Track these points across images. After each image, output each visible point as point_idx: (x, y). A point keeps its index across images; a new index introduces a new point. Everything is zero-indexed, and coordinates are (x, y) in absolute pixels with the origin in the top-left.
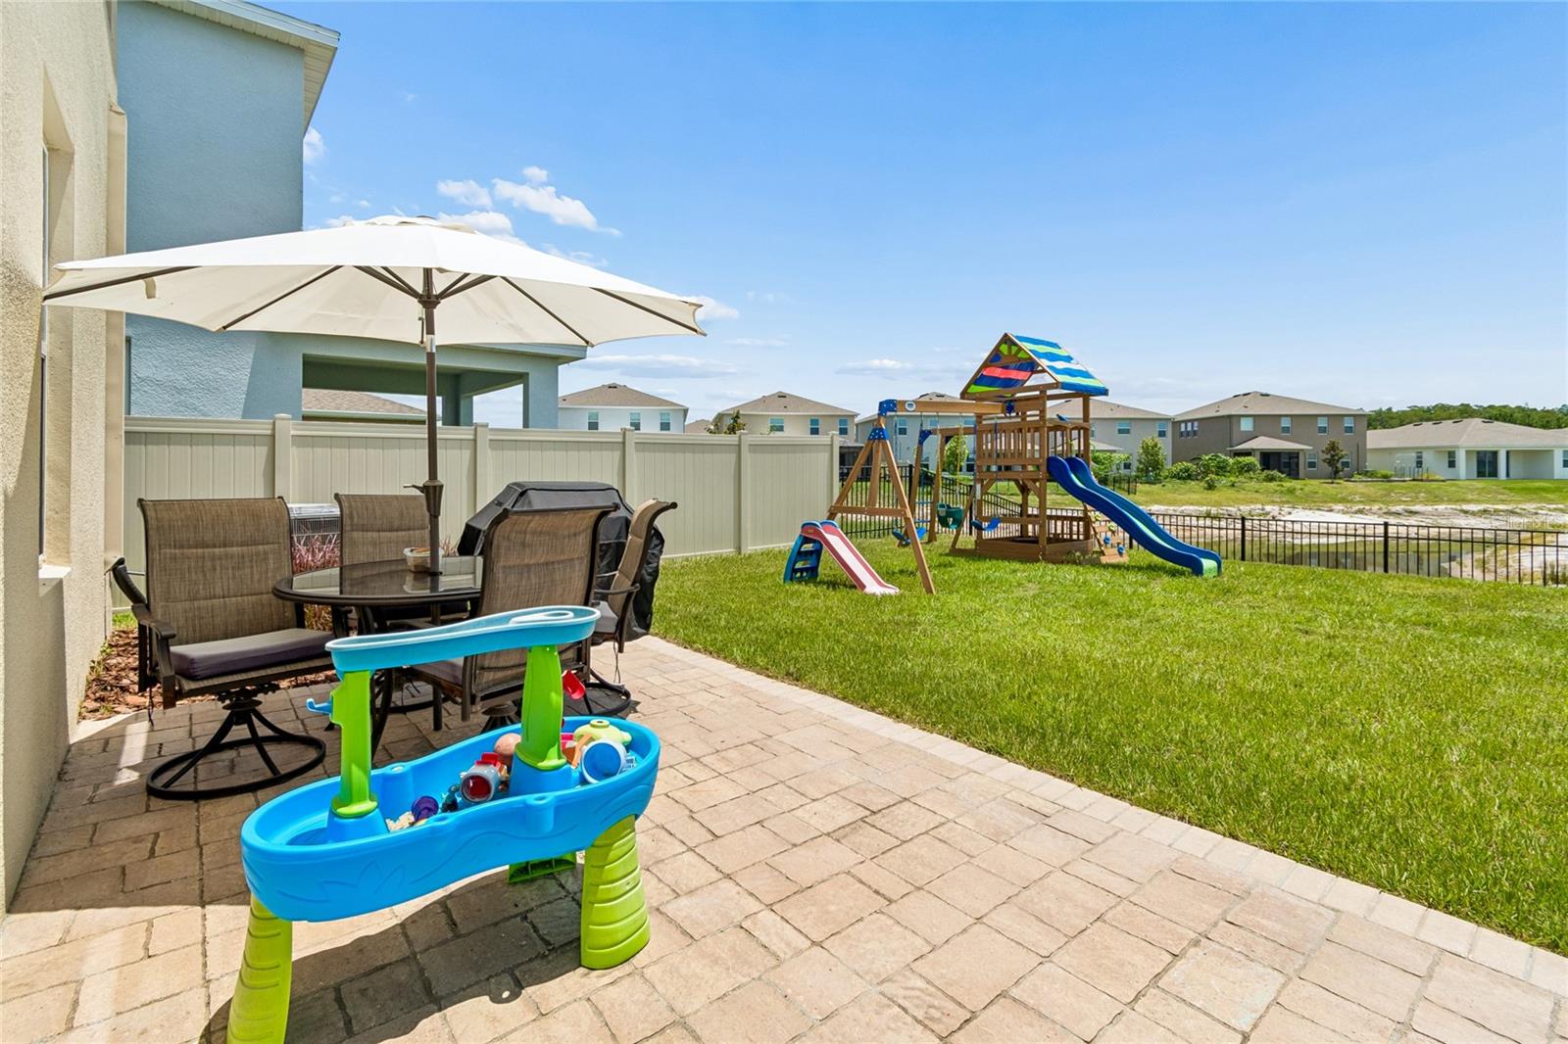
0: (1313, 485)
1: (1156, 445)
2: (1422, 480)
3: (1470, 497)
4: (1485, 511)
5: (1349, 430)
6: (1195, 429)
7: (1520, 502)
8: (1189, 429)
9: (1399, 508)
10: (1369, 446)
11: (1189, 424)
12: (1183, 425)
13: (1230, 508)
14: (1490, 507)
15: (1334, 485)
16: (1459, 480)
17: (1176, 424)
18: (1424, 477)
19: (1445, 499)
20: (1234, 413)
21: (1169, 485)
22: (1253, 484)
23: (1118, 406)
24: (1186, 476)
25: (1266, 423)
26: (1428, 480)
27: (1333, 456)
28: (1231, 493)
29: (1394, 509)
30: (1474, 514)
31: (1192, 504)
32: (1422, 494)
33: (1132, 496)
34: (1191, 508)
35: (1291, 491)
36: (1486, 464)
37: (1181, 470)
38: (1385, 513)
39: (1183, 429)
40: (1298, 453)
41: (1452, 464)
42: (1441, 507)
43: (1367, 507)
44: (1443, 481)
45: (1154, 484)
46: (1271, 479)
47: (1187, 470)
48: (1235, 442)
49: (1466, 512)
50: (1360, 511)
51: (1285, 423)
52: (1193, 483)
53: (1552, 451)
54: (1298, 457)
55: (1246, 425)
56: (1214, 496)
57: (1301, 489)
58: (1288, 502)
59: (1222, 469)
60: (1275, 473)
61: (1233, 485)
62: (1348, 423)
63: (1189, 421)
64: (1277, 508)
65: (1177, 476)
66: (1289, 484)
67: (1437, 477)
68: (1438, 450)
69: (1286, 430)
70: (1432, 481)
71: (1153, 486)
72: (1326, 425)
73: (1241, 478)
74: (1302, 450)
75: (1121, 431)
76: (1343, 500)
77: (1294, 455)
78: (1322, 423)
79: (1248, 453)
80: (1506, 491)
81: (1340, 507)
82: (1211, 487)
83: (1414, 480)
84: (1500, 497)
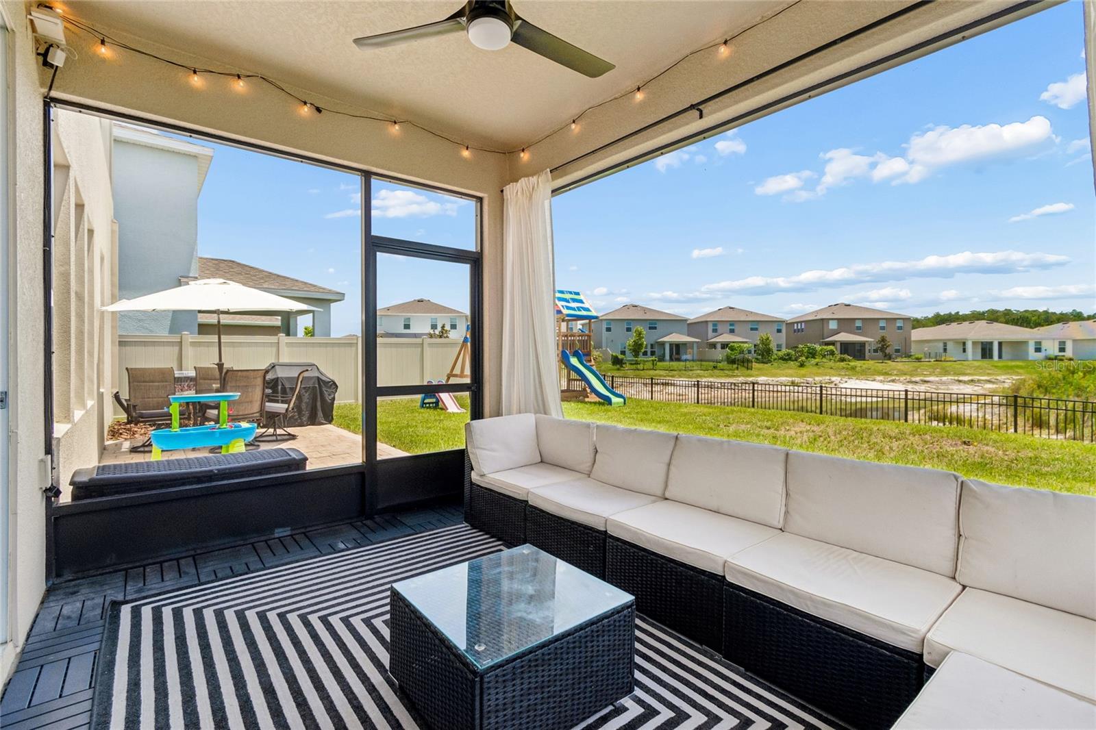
0: (870, 364)
1: (768, 339)
2: (941, 361)
3: (968, 371)
4: (972, 381)
5: (900, 328)
6: (803, 327)
7: (998, 375)
8: (799, 327)
9: (917, 379)
10: (913, 339)
11: (799, 325)
12: (796, 325)
13: (808, 379)
14: (976, 378)
15: (883, 364)
16: (967, 361)
17: (790, 325)
18: (943, 359)
19: (952, 373)
20: (824, 317)
21: (776, 364)
22: (832, 364)
23: (752, 312)
24: (786, 359)
25: (846, 324)
26: (945, 361)
27: (883, 346)
28: (815, 369)
29: (913, 379)
30: (965, 382)
31: (786, 376)
32: (938, 370)
33: (749, 371)
34: (784, 379)
35: (853, 368)
36: (986, 350)
37: (785, 354)
38: (908, 382)
39: (796, 328)
40: (865, 344)
41: (964, 351)
42: (944, 378)
43: (897, 378)
44: (955, 361)
45: (767, 363)
46: (842, 360)
47: (788, 354)
48: (825, 336)
49: (960, 381)
50: (893, 381)
51: (858, 324)
52: (792, 363)
53: (1028, 342)
54: (864, 346)
55: (833, 325)
56: (803, 371)
57: (861, 367)
58: (846, 375)
59: (812, 354)
60: (846, 356)
61: (817, 364)
62: (899, 324)
63: (795, 323)
64: (839, 379)
65: (782, 359)
66: (858, 363)
67: (951, 359)
68: (956, 341)
69: (859, 328)
70: (947, 361)
71: (766, 365)
72: (885, 325)
73: (824, 360)
74: (867, 341)
75: (752, 329)
76: (886, 374)
77: (863, 344)
78: (882, 324)
79: (833, 343)
80: (993, 368)
81: (881, 378)
82: (802, 365)
83: (937, 361)
84: (988, 371)
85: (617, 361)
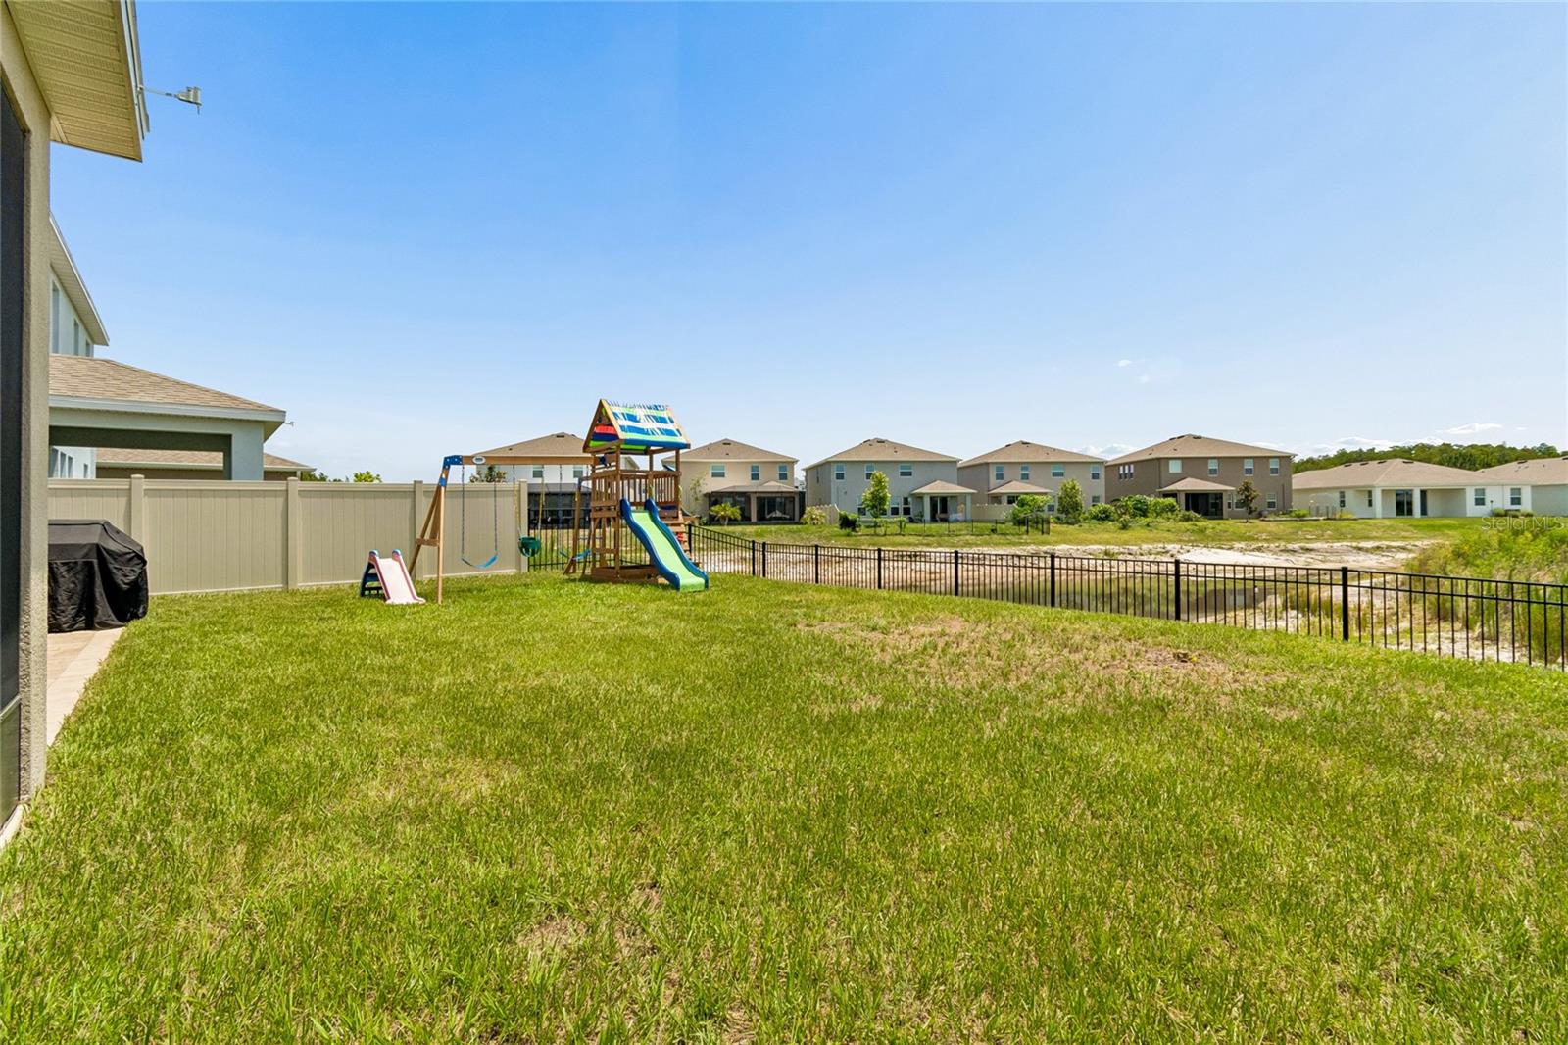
0: (1228, 525)
1: (1074, 488)
2: (1334, 519)
3: (1374, 534)
4: (1378, 548)
5: (1274, 471)
6: (1132, 471)
7: (1418, 539)
8: (1127, 471)
9: (1296, 546)
10: (1294, 487)
11: (1127, 467)
12: (1121, 468)
13: (1131, 547)
14: (1384, 543)
15: (1247, 524)
16: (1375, 518)
17: (1112, 468)
18: (1337, 516)
19: (1349, 536)
20: (1162, 456)
21: (1085, 526)
22: (1170, 525)
23: (1055, 450)
24: (1104, 517)
25: (1194, 465)
26: (1340, 519)
27: (1246, 497)
28: (1144, 533)
29: (1290, 546)
30: (1367, 550)
31: (1100, 544)
32: (1329, 532)
33: (1045, 536)
34: (1095, 547)
35: (1202, 531)
36: (1402, 503)
37: (1100, 511)
38: (1281, 551)
39: (1121, 472)
40: (1222, 494)
41: (1370, 503)
42: (1337, 545)
43: (1266, 545)
44: (1355, 519)
45: (1073, 524)
46: (1187, 519)
47: (1105, 511)
48: (1163, 483)
49: (1360, 549)
50: (1259, 549)
51: (1213, 465)
52: (1111, 523)
53: (1465, 490)
54: (1222, 498)
55: (1175, 468)
56: (1125, 535)
57: (1213, 528)
58: (1189, 541)
59: (1142, 511)
60: (1192, 513)
61: (1148, 526)
62: (1274, 464)
63: (1121, 464)
64: (1178, 546)
65: (1095, 517)
66: (1209, 524)
67: (1350, 516)
68: (1359, 490)
69: (1213, 471)
70: (1344, 519)
71: (1071, 527)
72: (1252, 467)
73: (1160, 519)
74: (1226, 491)
75: (1053, 474)
76: (1251, 539)
77: (1219, 496)
78: (1249, 465)
79: (1174, 495)
80: (1412, 529)
81: (1242, 545)
82: (1125, 527)
83: (1328, 519)
84: (1404, 534)
85: (847, 523)
